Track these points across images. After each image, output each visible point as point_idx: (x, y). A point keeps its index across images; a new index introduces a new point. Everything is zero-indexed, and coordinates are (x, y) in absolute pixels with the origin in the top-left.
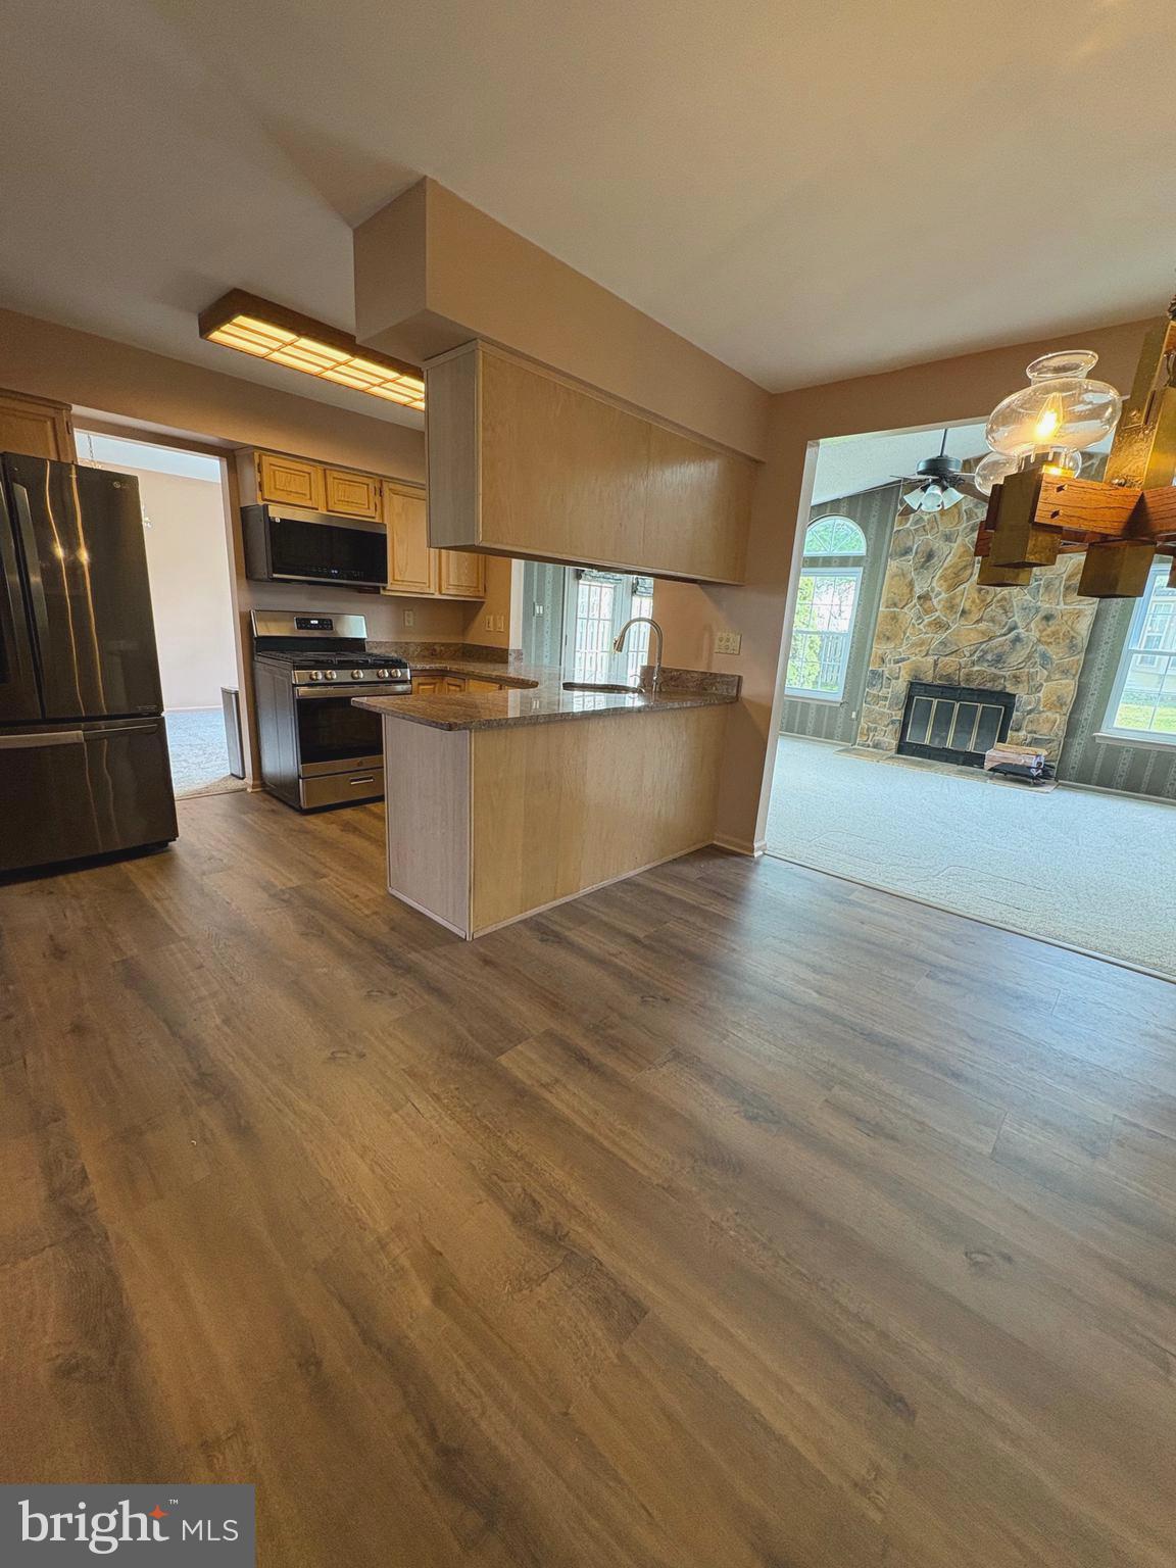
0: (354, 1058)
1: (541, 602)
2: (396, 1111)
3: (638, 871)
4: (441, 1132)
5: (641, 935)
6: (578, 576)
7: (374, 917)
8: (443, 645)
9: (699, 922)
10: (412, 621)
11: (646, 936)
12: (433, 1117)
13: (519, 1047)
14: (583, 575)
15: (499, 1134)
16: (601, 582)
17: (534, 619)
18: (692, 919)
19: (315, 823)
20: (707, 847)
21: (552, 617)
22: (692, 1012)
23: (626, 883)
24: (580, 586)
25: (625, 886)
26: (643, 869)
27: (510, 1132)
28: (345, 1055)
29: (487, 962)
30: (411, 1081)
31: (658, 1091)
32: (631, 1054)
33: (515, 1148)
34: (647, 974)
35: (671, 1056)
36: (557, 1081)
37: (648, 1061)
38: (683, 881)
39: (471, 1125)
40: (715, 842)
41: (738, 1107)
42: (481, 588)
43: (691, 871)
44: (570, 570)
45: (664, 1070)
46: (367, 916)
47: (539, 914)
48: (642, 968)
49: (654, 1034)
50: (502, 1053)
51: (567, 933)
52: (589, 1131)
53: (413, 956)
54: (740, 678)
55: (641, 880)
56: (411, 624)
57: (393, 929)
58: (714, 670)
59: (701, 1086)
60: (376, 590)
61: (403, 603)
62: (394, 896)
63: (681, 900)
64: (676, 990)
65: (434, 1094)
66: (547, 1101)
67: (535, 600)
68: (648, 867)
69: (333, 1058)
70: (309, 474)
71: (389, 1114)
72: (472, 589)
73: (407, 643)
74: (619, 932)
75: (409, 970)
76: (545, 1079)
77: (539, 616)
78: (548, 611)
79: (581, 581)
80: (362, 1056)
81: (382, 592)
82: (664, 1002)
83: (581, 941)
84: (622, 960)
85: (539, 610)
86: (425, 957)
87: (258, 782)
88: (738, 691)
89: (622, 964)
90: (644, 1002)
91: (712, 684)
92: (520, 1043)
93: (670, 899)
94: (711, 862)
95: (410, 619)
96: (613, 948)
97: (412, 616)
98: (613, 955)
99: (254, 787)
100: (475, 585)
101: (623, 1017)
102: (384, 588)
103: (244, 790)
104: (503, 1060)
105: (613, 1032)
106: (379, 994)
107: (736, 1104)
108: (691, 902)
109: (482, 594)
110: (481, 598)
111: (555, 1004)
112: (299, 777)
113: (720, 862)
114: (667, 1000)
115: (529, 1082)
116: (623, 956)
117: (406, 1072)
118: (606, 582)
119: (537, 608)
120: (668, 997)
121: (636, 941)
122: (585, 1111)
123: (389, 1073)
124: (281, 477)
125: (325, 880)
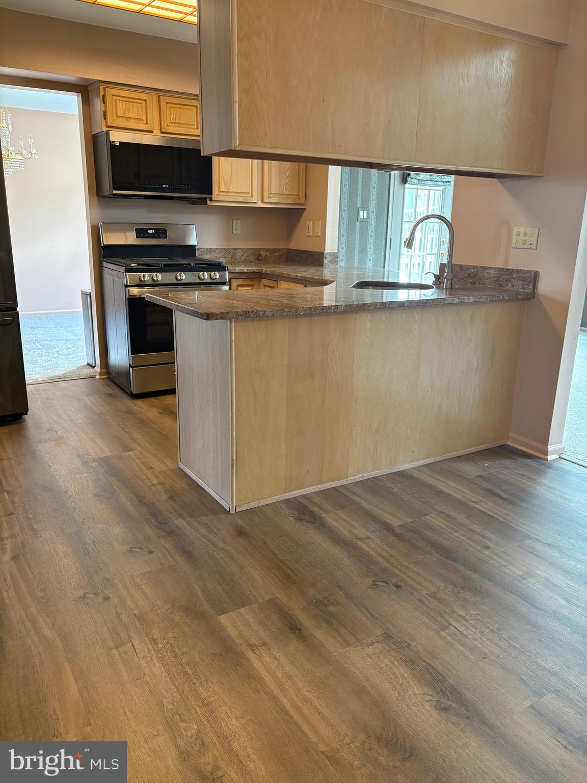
0: (100, 599)
1: (365, 207)
2: (117, 648)
3: (415, 464)
4: (147, 671)
5: (395, 523)
6: (404, 180)
7: (159, 487)
8: (268, 250)
9: (461, 517)
10: (239, 229)
11: (400, 526)
12: (145, 657)
13: (242, 610)
14: (409, 179)
15: (195, 681)
16: (429, 185)
17: (358, 224)
18: (454, 514)
19: (140, 406)
20: (499, 447)
21: (376, 222)
22: (420, 601)
23: (399, 475)
24: (406, 190)
25: (397, 478)
26: (422, 462)
27: (206, 681)
28: (93, 596)
29: (241, 532)
30: (138, 625)
31: (356, 668)
32: (343, 631)
33: (204, 694)
34: (387, 561)
35: (382, 638)
36: (264, 644)
37: (357, 639)
38: (460, 477)
39: (173, 669)
40: (509, 443)
41: (432, 696)
42: (302, 196)
43: (471, 470)
44: (395, 175)
45: (370, 650)
46: (154, 485)
47: (304, 496)
48: (385, 554)
49: (372, 616)
50: (224, 613)
51: (324, 515)
52: (276, 691)
53: (180, 523)
54: (536, 274)
55: (416, 474)
56: (239, 232)
57: (171, 498)
58: (511, 267)
59: (402, 671)
60: (204, 202)
61: (231, 213)
62: (182, 470)
63: (449, 495)
64: (412, 579)
65: (153, 639)
66: (248, 660)
67: (359, 205)
68: (427, 461)
69: (84, 597)
70: (146, 101)
71: (111, 649)
72: (294, 197)
73: (235, 249)
74: (374, 519)
75: (172, 533)
76: (254, 641)
77: (363, 221)
78: (373, 216)
79: (407, 185)
80: (107, 598)
81: (209, 203)
82: (395, 589)
83: (334, 523)
84: (368, 545)
85: (363, 214)
86: (190, 525)
87: (104, 371)
88: (535, 287)
89: (367, 549)
90: (375, 585)
91: (508, 281)
92: (244, 606)
93: (439, 493)
94: (497, 463)
95: (238, 227)
96: (362, 532)
97: (239, 225)
98: (360, 539)
99: (101, 374)
100: (296, 193)
101: (348, 596)
102: (211, 199)
103: (94, 377)
104: (223, 619)
105: (331, 608)
106: (139, 550)
107: (430, 693)
108: (459, 497)
109: (302, 201)
110: (302, 204)
111: (288, 577)
112: (130, 366)
113: (507, 463)
114: (398, 587)
115: (238, 641)
116: (369, 541)
117: (136, 617)
118: (433, 185)
119: (361, 213)
120: (399, 583)
121: (388, 528)
122: (279, 674)
123: (123, 616)
124: (122, 106)
125: (130, 453)
